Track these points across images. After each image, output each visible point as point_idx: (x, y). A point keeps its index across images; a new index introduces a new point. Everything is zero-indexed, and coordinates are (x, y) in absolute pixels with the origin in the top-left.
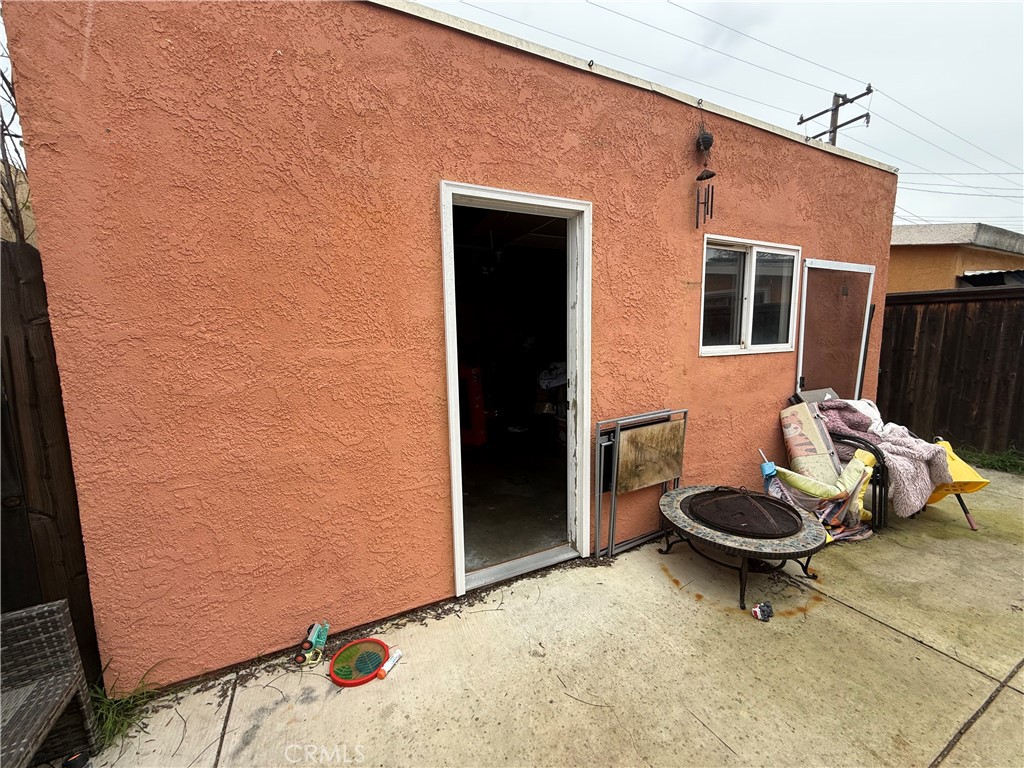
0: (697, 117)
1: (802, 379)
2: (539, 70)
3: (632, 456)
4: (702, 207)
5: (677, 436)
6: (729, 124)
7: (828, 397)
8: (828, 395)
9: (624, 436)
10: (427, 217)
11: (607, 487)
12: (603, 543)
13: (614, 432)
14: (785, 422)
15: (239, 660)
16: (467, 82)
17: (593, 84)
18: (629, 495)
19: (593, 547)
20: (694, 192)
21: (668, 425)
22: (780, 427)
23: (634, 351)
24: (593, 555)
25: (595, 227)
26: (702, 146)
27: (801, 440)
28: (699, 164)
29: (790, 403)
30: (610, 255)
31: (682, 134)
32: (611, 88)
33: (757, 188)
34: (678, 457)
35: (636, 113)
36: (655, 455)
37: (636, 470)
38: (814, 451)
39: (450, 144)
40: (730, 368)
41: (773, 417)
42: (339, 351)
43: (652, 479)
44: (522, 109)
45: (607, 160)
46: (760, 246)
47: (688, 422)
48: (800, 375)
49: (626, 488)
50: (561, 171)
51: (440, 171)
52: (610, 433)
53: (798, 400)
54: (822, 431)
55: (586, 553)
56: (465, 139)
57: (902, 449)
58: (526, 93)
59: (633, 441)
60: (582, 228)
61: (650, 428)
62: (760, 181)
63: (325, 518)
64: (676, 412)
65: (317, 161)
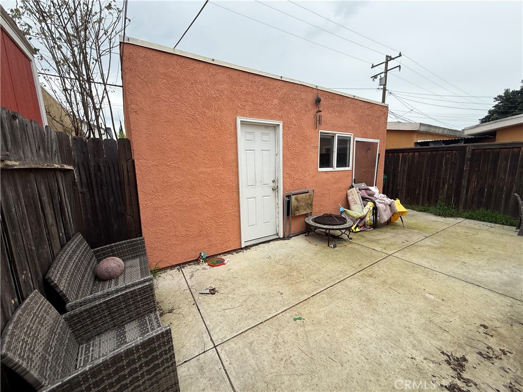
0: (316, 92)
1: (354, 180)
2: (265, 80)
3: (296, 204)
4: (318, 121)
5: (311, 198)
6: (327, 93)
7: (363, 186)
8: (363, 185)
9: (293, 197)
10: (233, 128)
11: (288, 214)
12: (287, 234)
13: (290, 196)
14: (348, 194)
15: (180, 262)
16: (244, 86)
17: (282, 83)
18: (296, 217)
19: (284, 235)
20: (315, 117)
21: (308, 194)
22: (347, 196)
23: (296, 170)
24: (284, 237)
25: (283, 129)
26: (318, 101)
27: (353, 200)
28: (317, 107)
29: (351, 188)
30: (288, 138)
31: (311, 98)
32: (288, 84)
33: (337, 114)
34: (311, 205)
35: (296, 92)
36: (303, 204)
37: (297, 209)
38: (356, 203)
39: (240, 105)
40: (329, 176)
41: (345, 193)
42: (208, 169)
43: (303, 212)
44: (260, 93)
45: (287, 107)
46: (338, 134)
47: (315, 194)
48: (354, 178)
49: (294, 214)
50: (273, 112)
51: (236, 114)
52: (289, 196)
53: (353, 187)
54: (359, 196)
55: (282, 236)
56: (243, 103)
57: (382, 201)
58: (262, 88)
59: (296, 199)
60: (279, 130)
61: (301, 195)
62: (338, 112)
63: (204, 221)
64: (310, 190)
65: (202, 112)
